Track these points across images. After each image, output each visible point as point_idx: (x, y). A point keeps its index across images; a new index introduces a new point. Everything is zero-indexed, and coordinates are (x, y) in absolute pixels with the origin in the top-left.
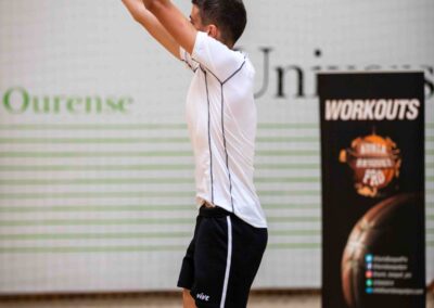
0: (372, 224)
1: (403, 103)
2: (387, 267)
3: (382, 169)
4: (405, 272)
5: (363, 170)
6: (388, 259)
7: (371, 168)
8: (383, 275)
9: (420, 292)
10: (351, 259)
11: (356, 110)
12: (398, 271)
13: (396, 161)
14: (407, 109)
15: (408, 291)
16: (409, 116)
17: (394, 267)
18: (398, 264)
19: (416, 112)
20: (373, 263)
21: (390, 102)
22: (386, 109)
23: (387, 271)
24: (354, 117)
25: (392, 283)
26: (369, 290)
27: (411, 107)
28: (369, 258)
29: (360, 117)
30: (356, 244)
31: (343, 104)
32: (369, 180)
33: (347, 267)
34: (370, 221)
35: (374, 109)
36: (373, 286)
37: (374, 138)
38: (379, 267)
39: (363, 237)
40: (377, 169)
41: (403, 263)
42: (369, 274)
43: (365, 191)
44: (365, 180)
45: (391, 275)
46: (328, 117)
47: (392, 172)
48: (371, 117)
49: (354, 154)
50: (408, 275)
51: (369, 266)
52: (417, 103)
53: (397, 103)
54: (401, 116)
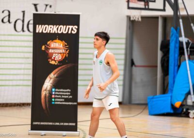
0: (55, 76)
1: (71, 27)
2: (61, 93)
3: (60, 53)
4: (69, 95)
5: (52, 54)
6: (62, 90)
7: (56, 53)
8: (60, 96)
9: (76, 103)
10: (46, 90)
11: (49, 29)
12: (66, 95)
13: (67, 50)
14: (72, 29)
15: (70, 103)
16: (73, 32)
17: (65, 94)
18: (66, 92)
19: (76, 31)
20: (55, 92)
21: (65, 26)
22: (63, 29)
23: (61, 95)
24: (49, 32)
25: (63, 100)
26: (53, 103)
27: (74, 29)
28: (53, 90)
29: (51, 32)
30: (48, 84)
31: (44, 27)
32: (55, 58)
33: (44, 93)
34: (54, 75)
35: (57, 29)
36: (55, 101)
37: (57, 41)
38: (58, 93)
39: (51, 81)
40: (58, 53)
41: (68, 92)
42: (53, 96)
43: (53, 62)
44: (53, 58)
45: (63, 97)
46: (37, 31)
47: (65, 55)
48: (56, 32)
49: (48, 47)
50: (71, 97)
51: (54, 93)
52: (76, 27)
53: (68, 27)
54: (70, 32)
